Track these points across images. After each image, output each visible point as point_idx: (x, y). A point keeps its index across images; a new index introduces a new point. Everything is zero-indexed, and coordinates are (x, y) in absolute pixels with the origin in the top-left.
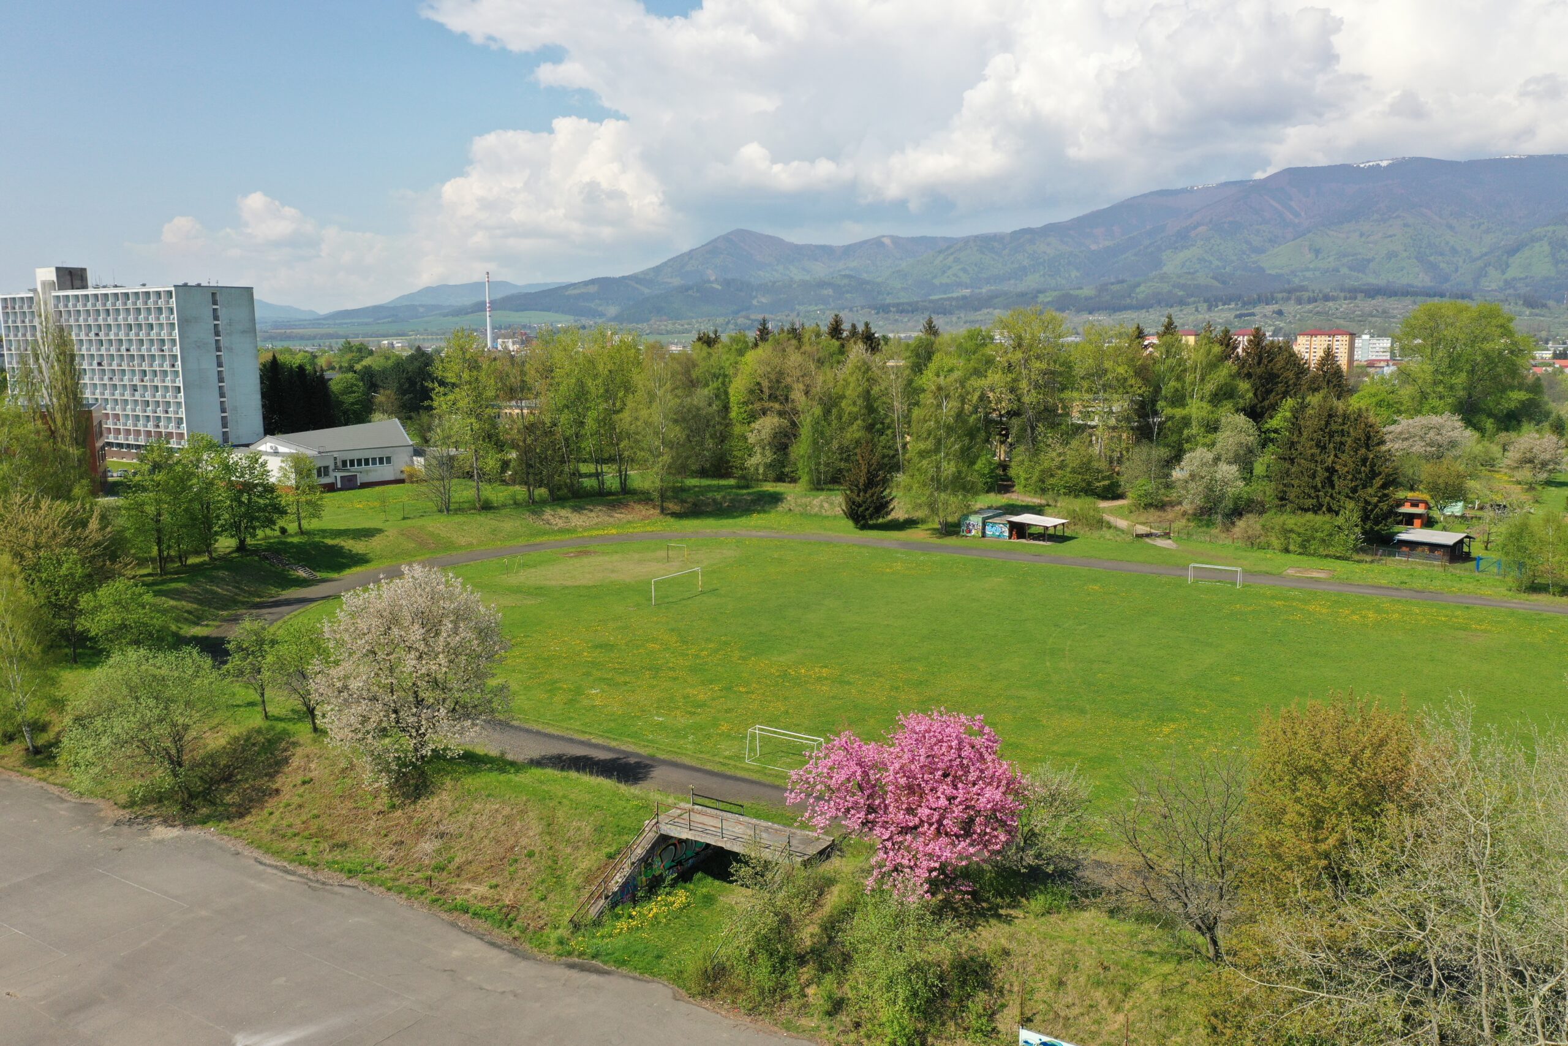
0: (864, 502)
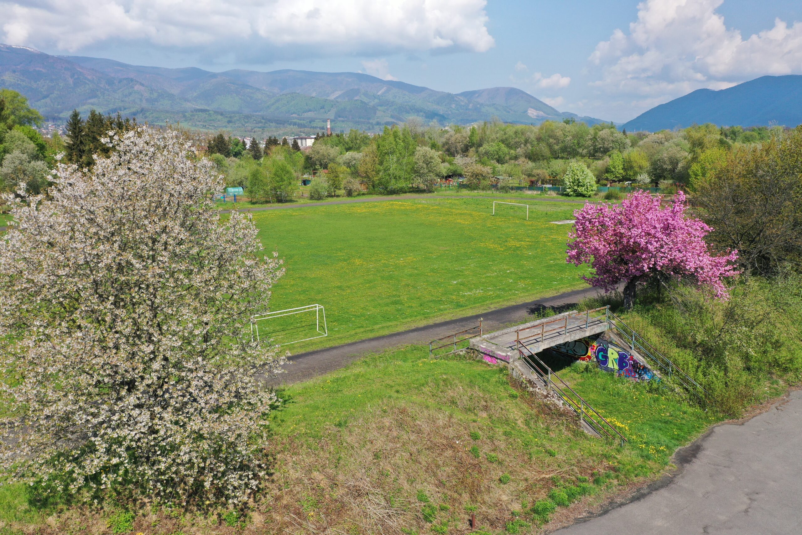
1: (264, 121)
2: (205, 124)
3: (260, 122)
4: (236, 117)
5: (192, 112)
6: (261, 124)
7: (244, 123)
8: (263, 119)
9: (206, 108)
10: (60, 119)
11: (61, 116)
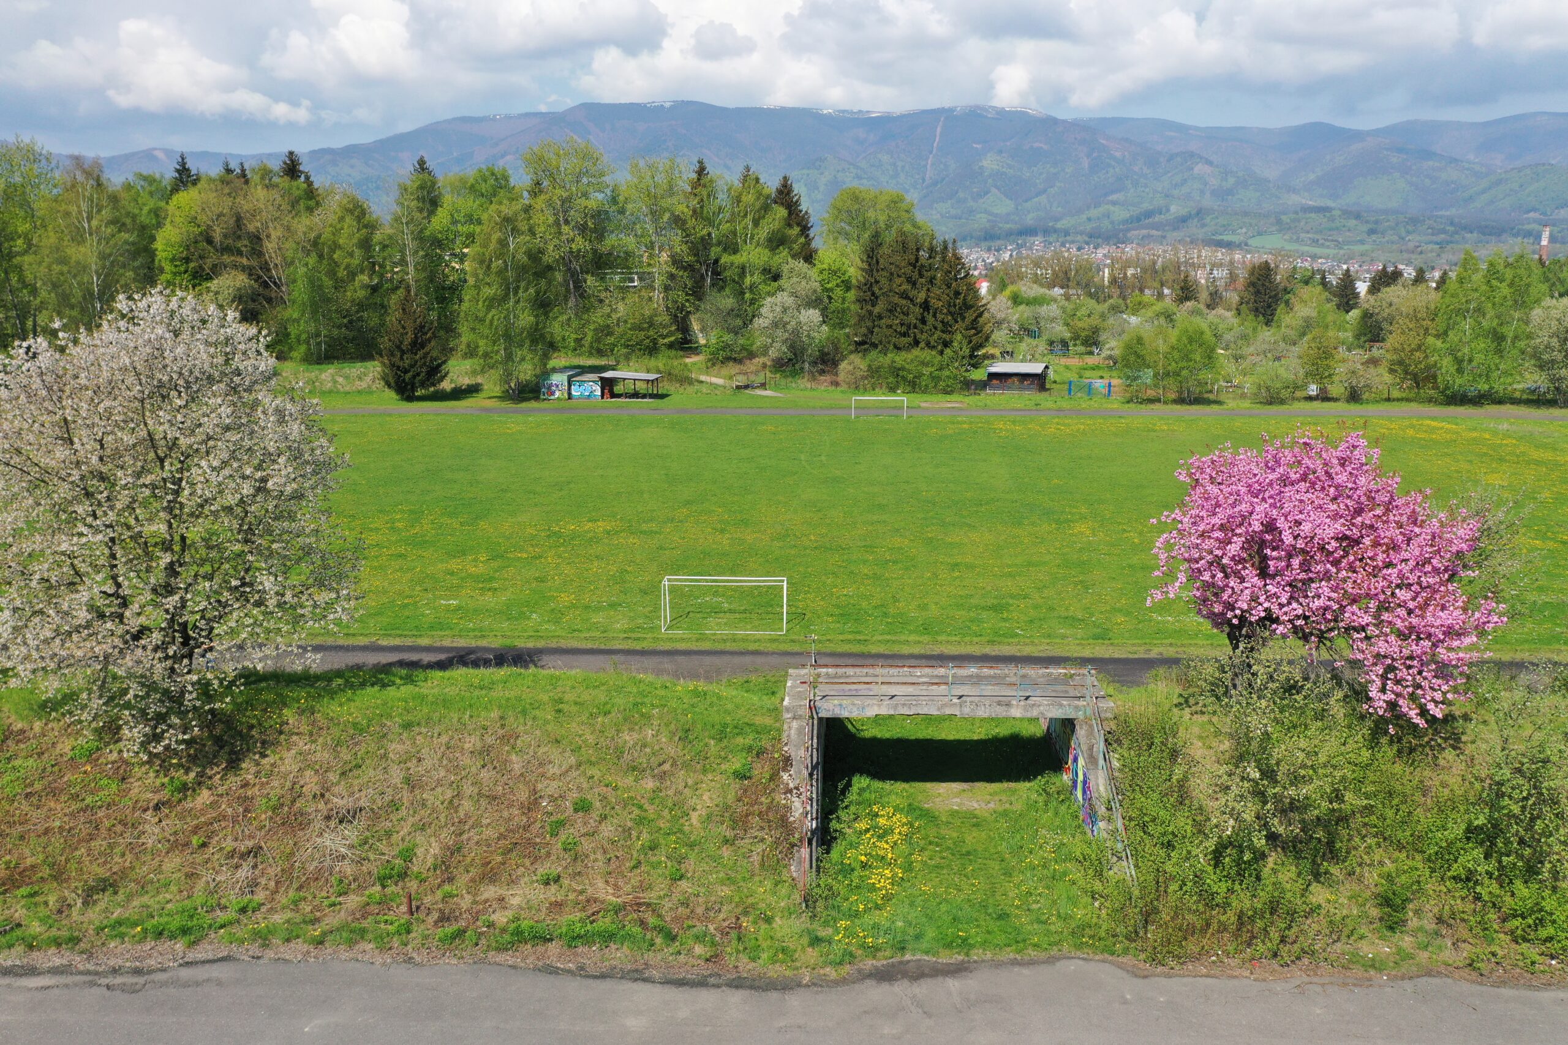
1: (1451, 229)
2: (1316, 237)
3: (1444, 231)
4: (1388, 221)
5: (1296, 213)
6: (1443, 236)
7: (1403, 234)
8: (1452, 224)
9: (1330, 203)
10: (1055, 231)
11: (1059, 225)
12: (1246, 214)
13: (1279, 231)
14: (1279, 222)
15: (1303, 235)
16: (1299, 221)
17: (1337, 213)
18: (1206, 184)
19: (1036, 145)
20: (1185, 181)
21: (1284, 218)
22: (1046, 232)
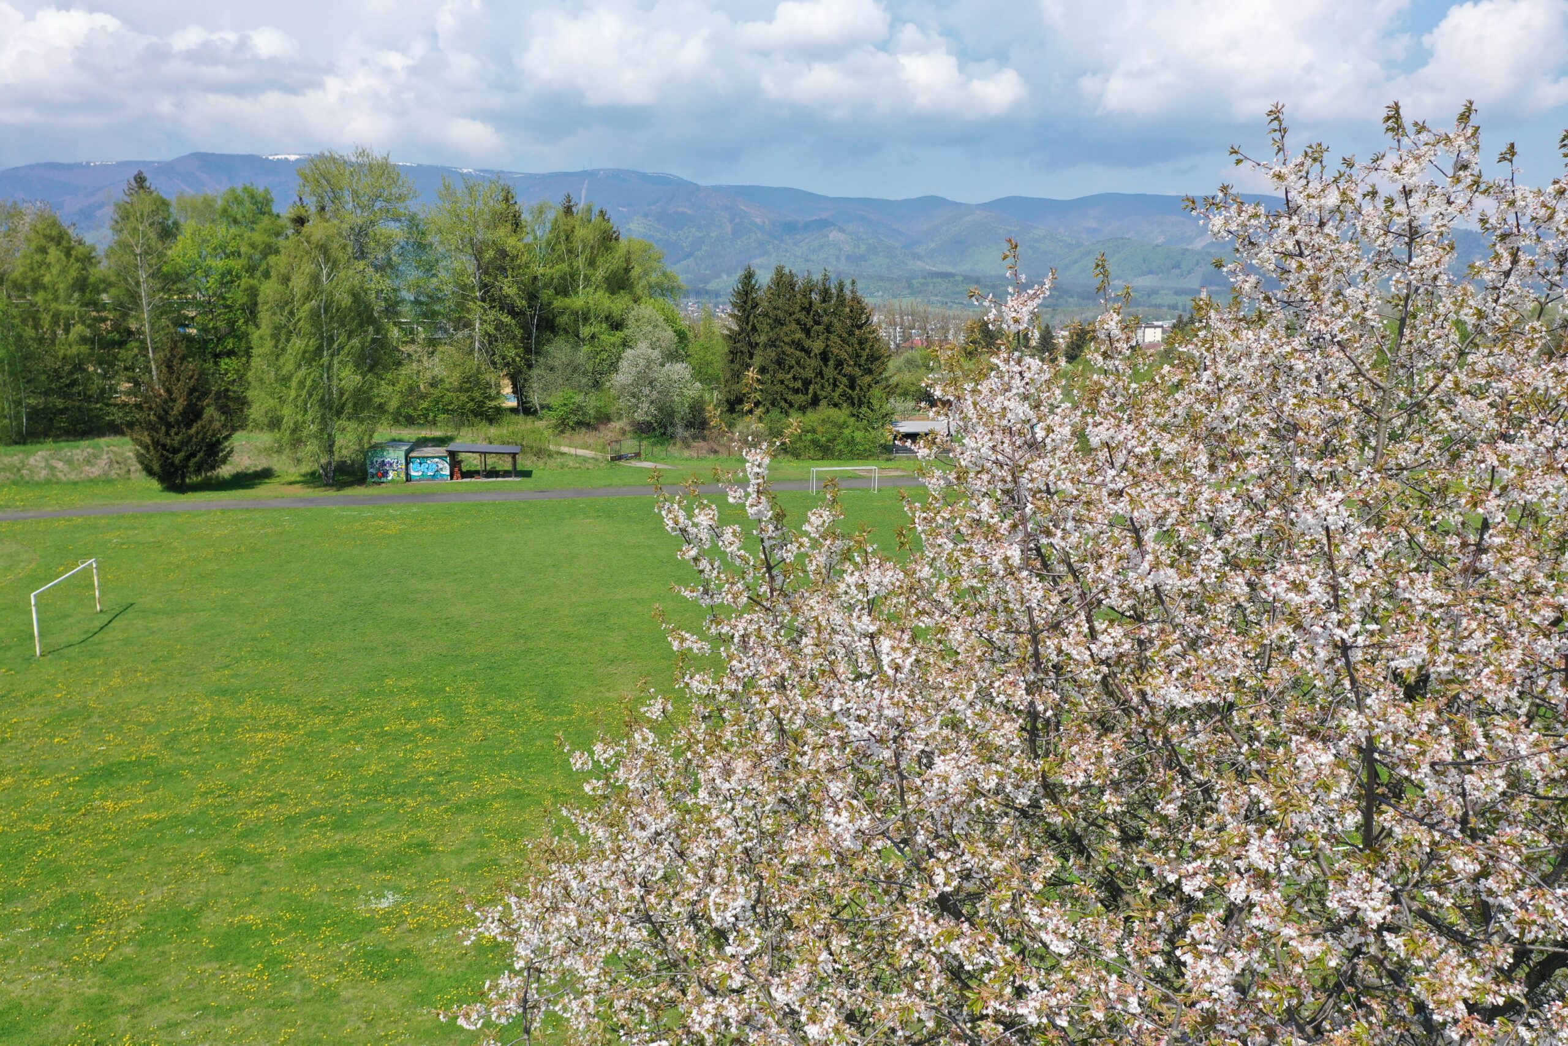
0: (183, 443)
5: (924, 277)
9: (950, 269)
10: (707, 292)
11: (709, 287)
12: (881, 278)
13: (911, 294)
14: (910, 286)
15: (933, 298)
16: (927, 284)
17: (959, 278)
18: (840, 250)
19: (680, 210)
20: (821, 247)
21: (914, 282)
22: (698, 293)
